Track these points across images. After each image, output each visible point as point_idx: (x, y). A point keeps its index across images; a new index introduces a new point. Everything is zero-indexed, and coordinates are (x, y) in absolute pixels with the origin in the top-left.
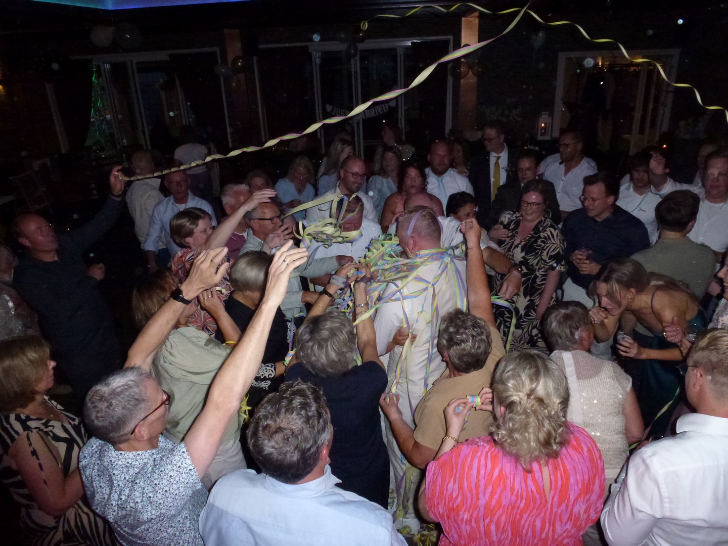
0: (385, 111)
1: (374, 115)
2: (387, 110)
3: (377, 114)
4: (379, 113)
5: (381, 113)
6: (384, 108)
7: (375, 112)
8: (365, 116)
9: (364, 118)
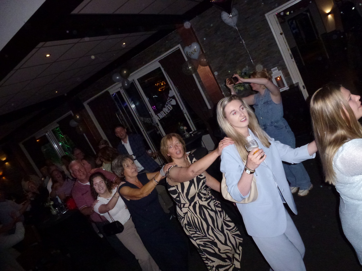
0: (171, 109)
1: (165, 115)
2: (172, 108)
3: (167, 113)
4: (167, 112)
5: (168, 112)
6: (169, 108)
7: (165, 113)
8: (159, 118)
9: (159, 119)
